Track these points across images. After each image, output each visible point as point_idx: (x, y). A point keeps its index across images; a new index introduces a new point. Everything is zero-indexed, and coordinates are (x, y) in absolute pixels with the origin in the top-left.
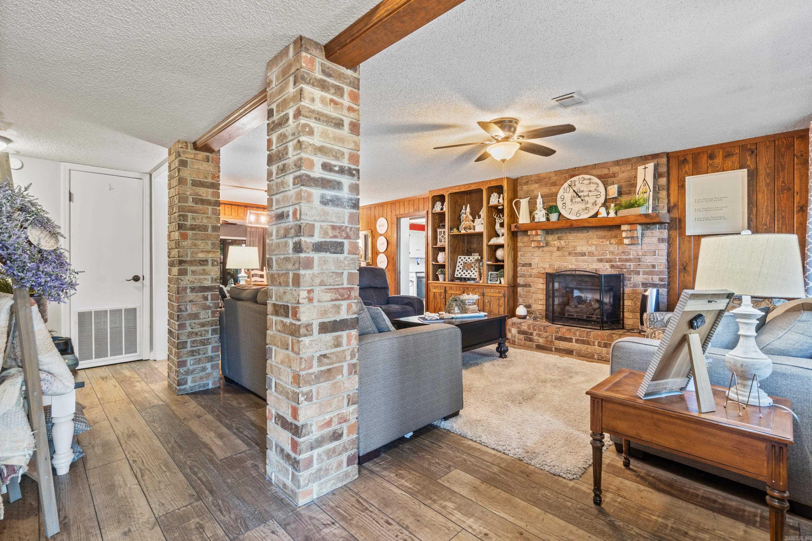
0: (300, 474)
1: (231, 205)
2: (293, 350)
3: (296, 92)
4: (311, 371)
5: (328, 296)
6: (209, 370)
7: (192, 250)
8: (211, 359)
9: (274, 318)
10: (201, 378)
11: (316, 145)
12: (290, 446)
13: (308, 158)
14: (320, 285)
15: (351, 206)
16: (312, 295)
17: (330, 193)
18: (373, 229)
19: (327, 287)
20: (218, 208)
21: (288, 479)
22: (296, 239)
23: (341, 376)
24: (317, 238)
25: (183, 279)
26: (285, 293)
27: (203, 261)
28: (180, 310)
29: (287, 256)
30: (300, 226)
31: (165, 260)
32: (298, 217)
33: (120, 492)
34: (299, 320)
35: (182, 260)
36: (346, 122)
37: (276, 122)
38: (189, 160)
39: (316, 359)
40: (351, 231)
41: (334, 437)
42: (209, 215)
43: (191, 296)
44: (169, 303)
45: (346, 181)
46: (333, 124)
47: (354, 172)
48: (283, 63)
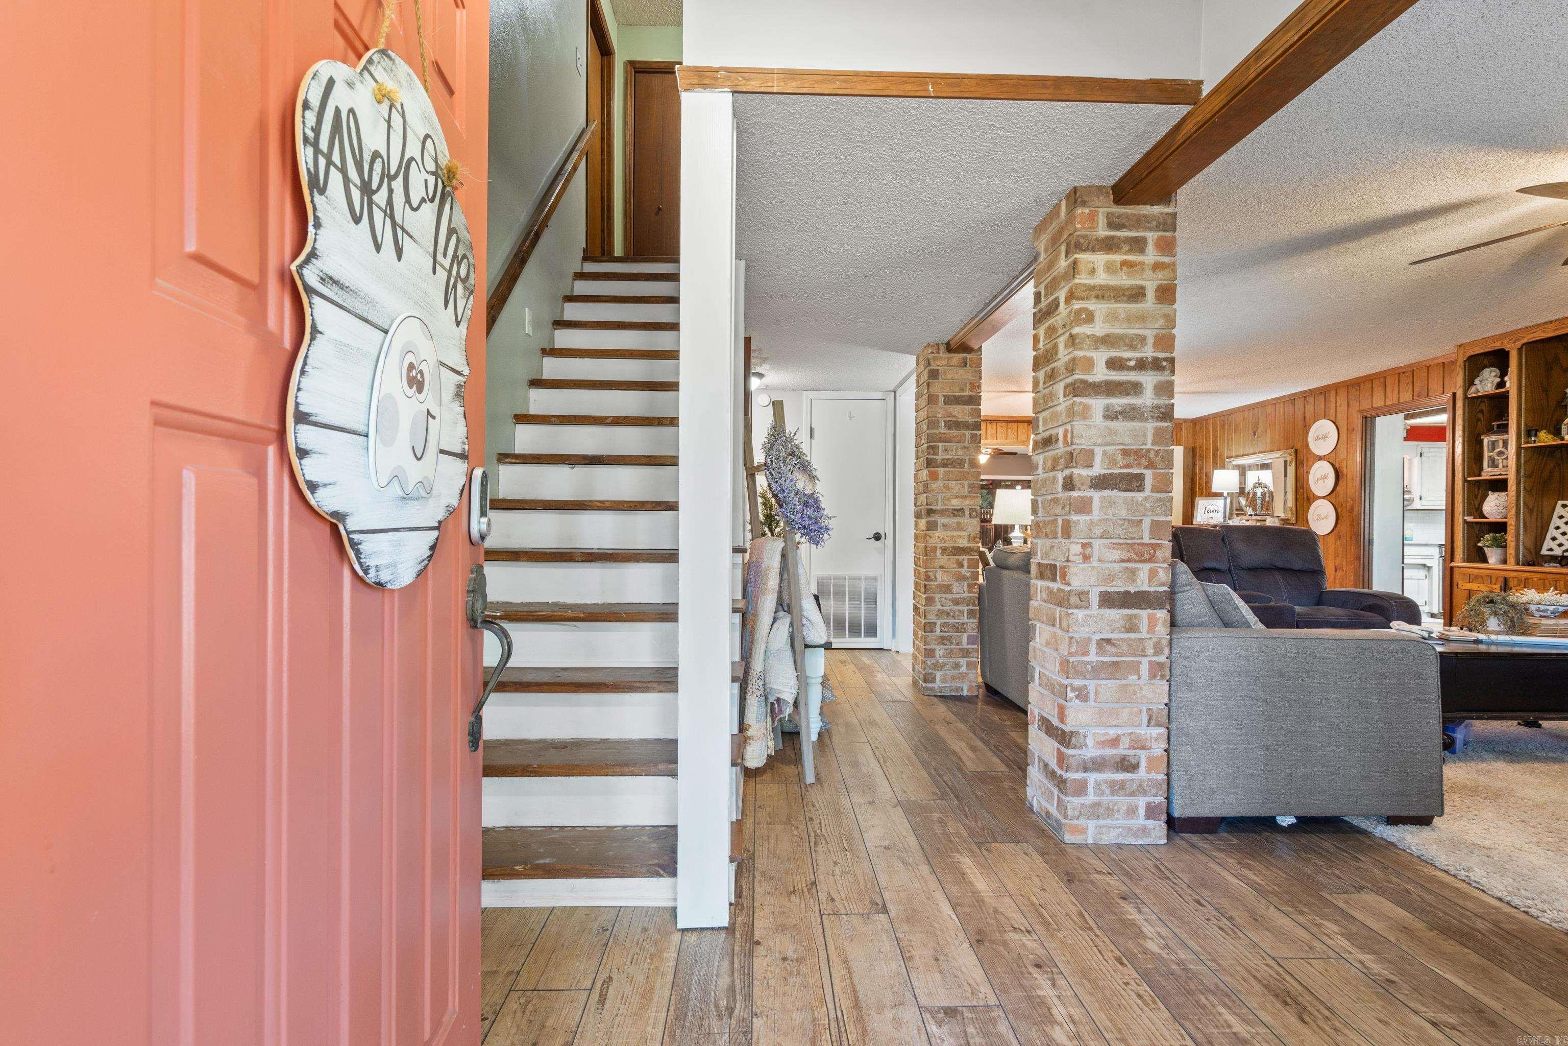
0: (1068, 799)
1: (1007, 421)
2: (1061, 627)
3: (1068, 266)
4: (1086, 659)
5: (1116, 555)
6: (964, 669)
7: (944, 495)
8: (966, 653)
9: (1040, 583)
10: (953, 678)
11: (1098, 334)
12: (1056, 760)
13: (1085, 357)
14: (1102, 537)
15: (1157, 417)
16: (1088, 550)
17: (1118, 402)
18: (1298, 446)
19: (1114, 541)
20: (978, 433)
21: (1053, 805)
22: (1067, 472)
23: (1136, 677)
24: (1098, 469)
25: (931, 535)
26: (1052, 547)
27: (958, 510)
28: (928, 578)
29: (1056, 496)
30: (1072, 454)
31: (912, 509)
32: (1069, 441)
33: (864, 770)
34: (1069, 584)
35: (931, 509)
36: (1151, 288)
37: (1044, 310)
38: (940, 368)
39: (1094, 642)
40: (1156, 456)
41: (1122, 766)
42: (966, 444)
43: (941, 559)
44: (915, 569)
45: (1149, 380)
46: (1125, 299)
47: (1164, 363)
48: (1053, 227)
